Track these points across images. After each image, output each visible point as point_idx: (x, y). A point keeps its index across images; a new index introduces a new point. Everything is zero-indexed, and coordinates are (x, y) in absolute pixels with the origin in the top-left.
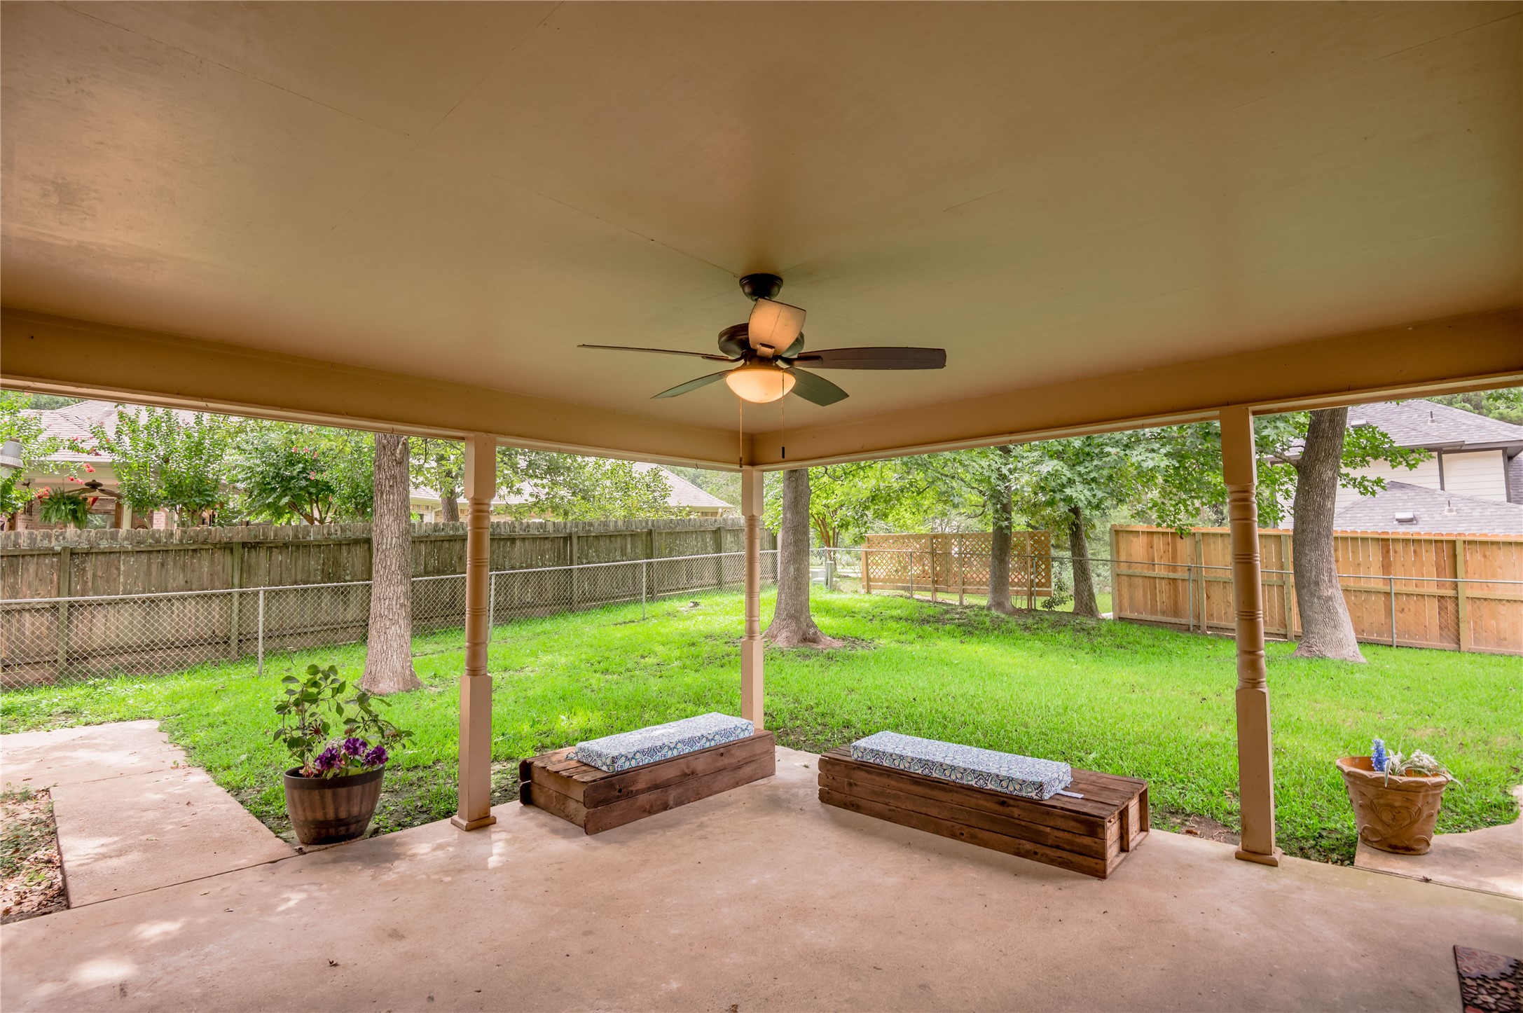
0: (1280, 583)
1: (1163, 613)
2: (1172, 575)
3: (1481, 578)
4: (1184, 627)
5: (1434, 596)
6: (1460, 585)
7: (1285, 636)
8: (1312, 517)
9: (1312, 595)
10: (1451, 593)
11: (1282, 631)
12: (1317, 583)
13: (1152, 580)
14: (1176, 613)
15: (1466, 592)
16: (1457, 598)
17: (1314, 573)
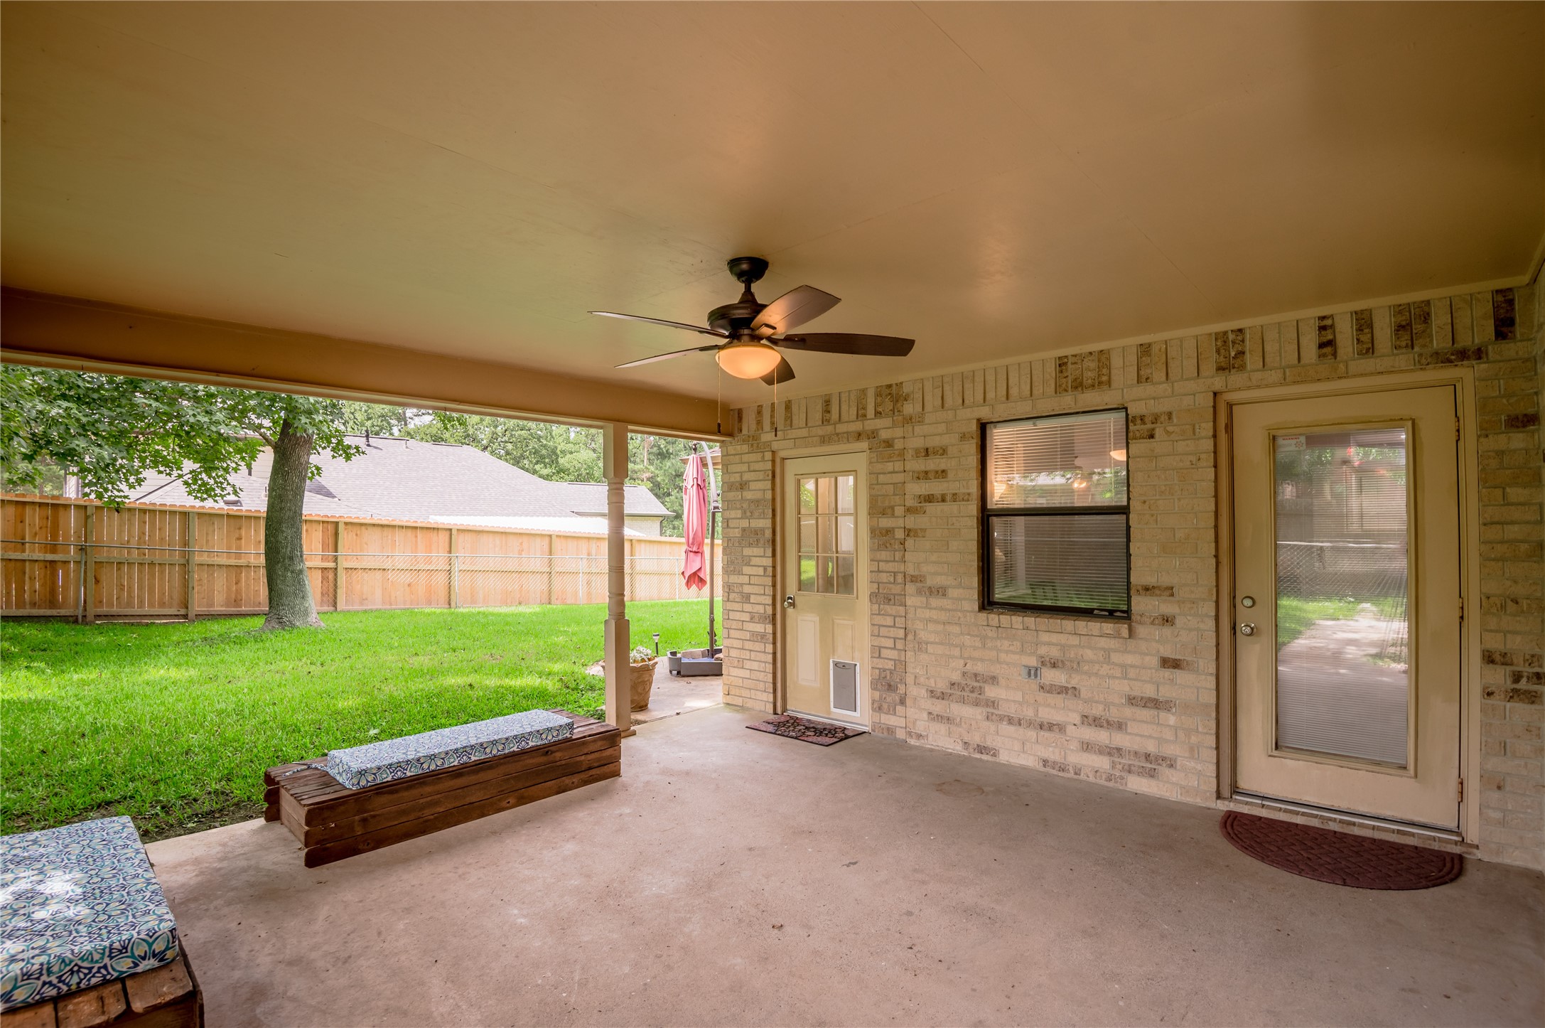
0: (183, 561)
1: (34, 605)
2: (50, 557)
3: (353, 552)
4: (71, 619)
5: (319, 568)
6: (339, 558)
7: (185, 616)
8: (290, 497)
9: (286, 569)
10: (332, 565)
11: (183, 612)
12: (291, 558)
13: (19, 564)
14: (53, 603)
15: (343, 563)
16: (336, 569)
17: (289, 549)
